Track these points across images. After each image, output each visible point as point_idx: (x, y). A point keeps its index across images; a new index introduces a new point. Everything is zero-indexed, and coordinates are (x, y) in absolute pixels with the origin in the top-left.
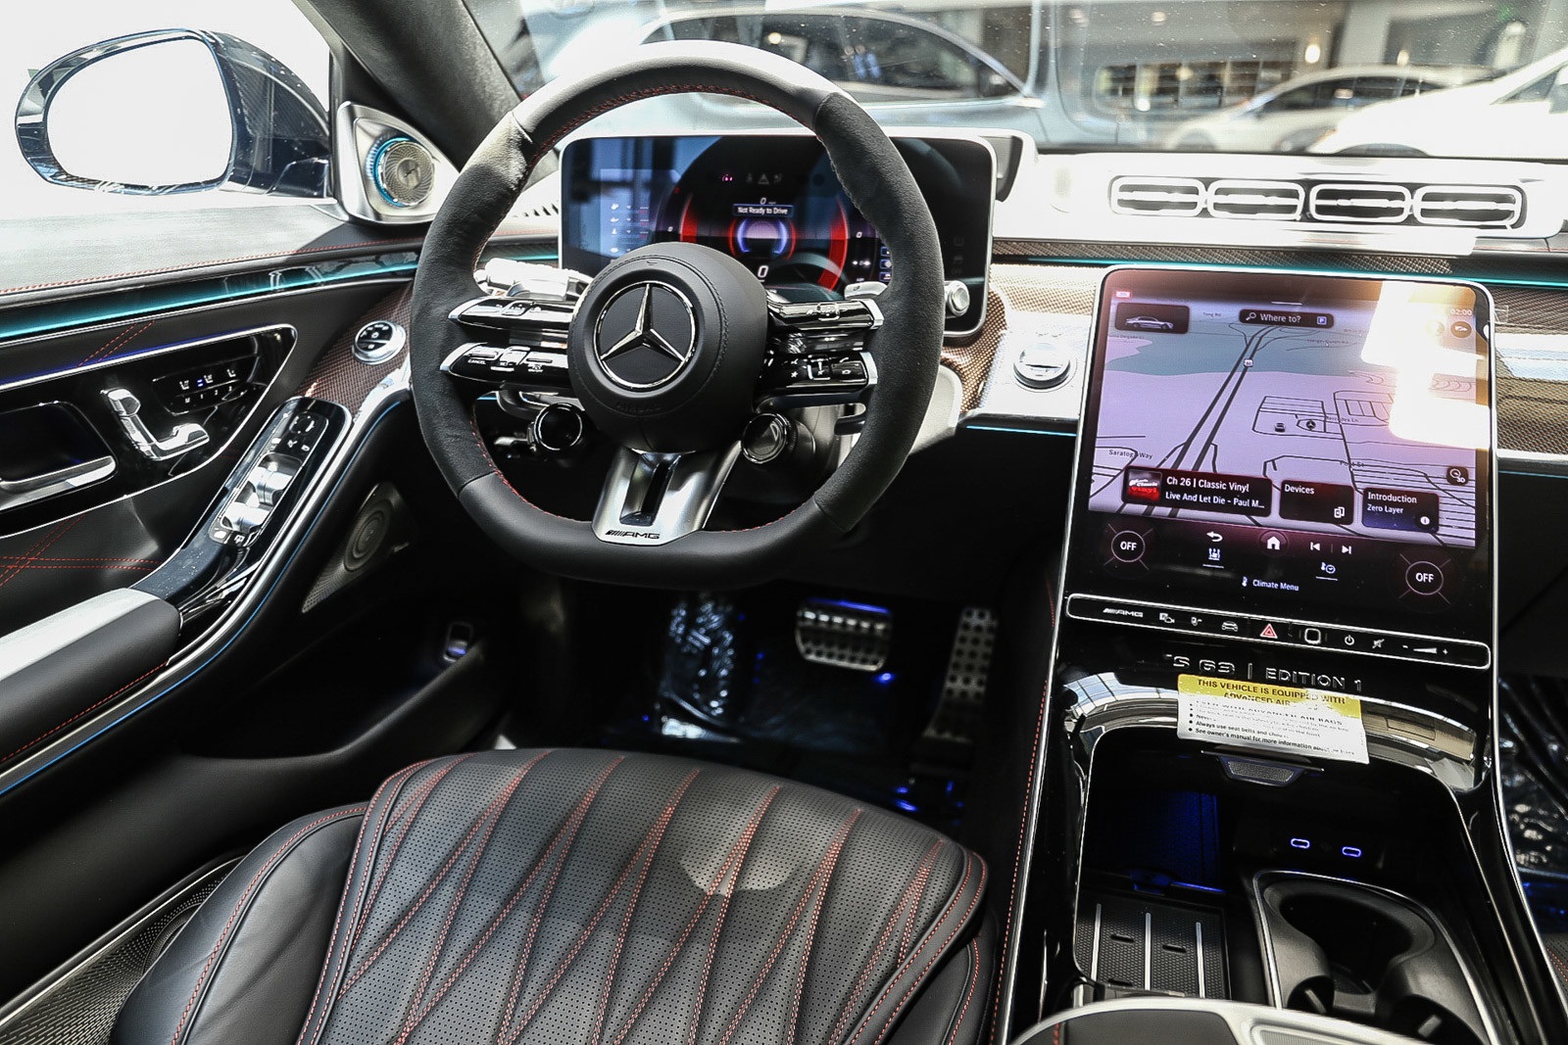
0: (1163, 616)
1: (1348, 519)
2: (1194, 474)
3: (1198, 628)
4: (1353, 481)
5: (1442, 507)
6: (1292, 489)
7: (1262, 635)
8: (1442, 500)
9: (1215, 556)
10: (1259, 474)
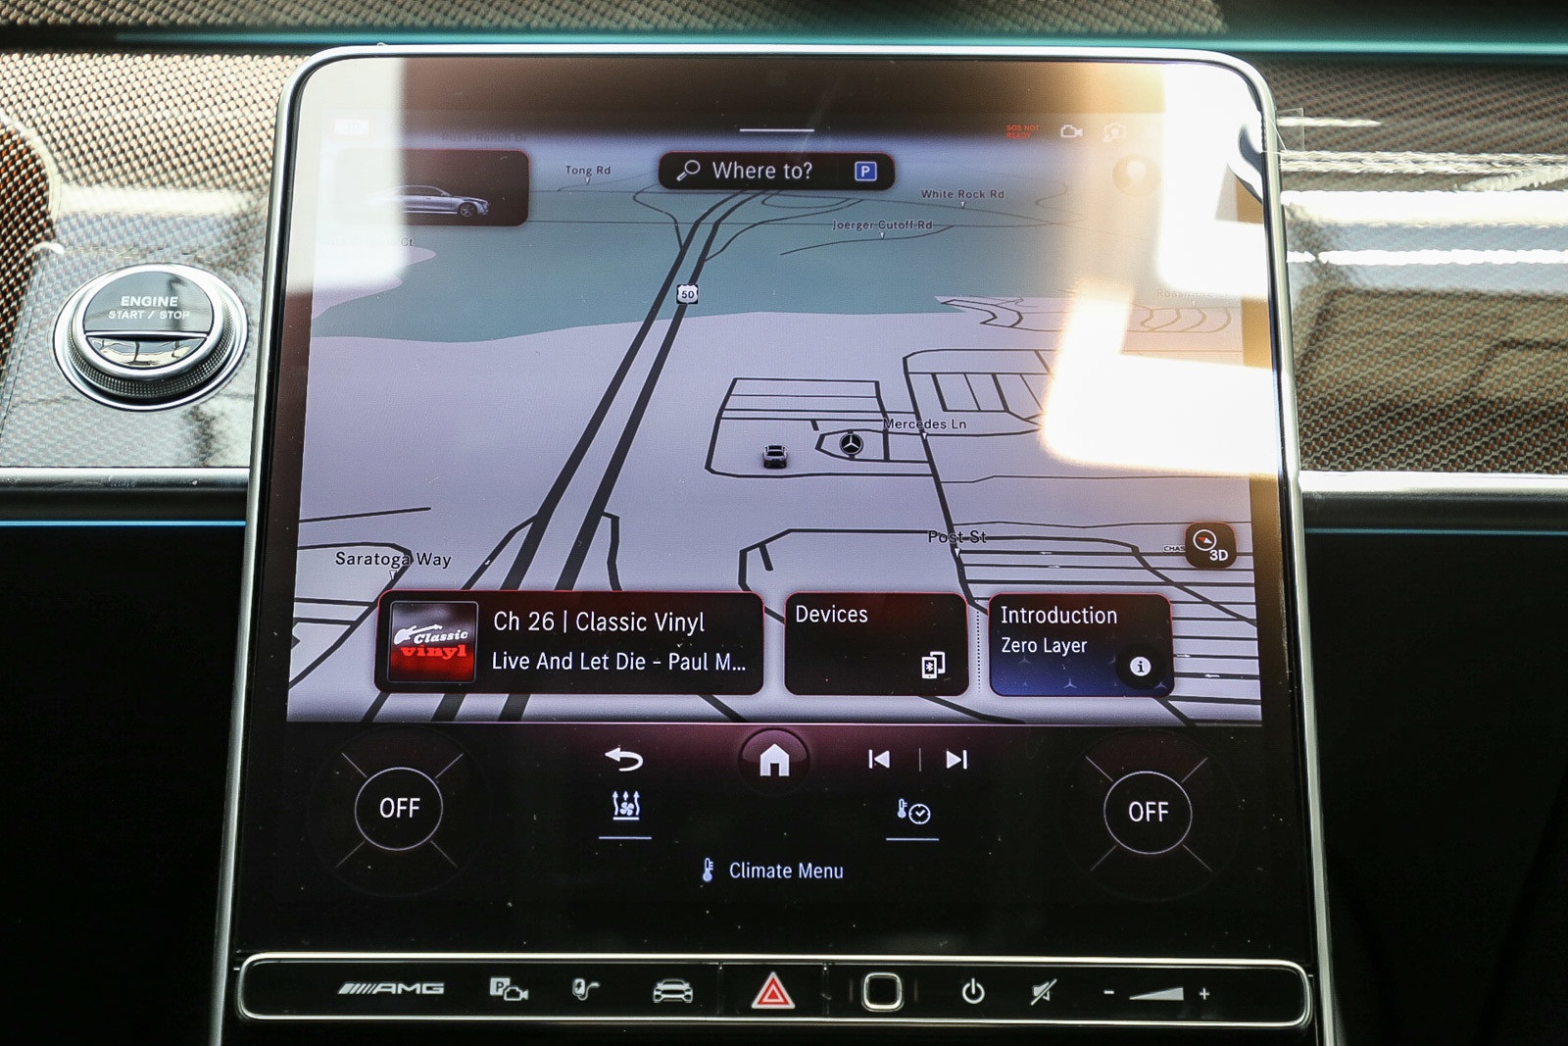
0: (499, 986)
1: (956, 680)
2: (565, 599)
3: (593, 1004)
4: (964, 582)
5: (1179, 628)
6: (813, 615)
7: (755, 1005)
8: (1178, 611)
9: (627, 810)
10: (729, 583)
